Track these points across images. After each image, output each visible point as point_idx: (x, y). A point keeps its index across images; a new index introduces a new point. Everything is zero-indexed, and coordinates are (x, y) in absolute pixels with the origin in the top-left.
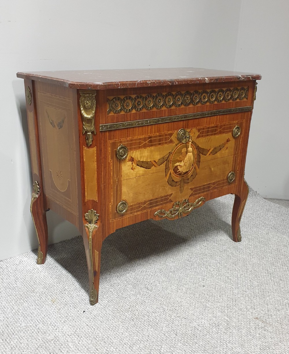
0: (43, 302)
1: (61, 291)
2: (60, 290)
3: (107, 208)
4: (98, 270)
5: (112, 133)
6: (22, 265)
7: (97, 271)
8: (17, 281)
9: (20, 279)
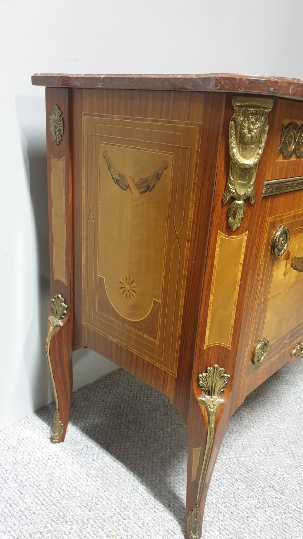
1: (118, 510)
5: (276, 201)
6: (24, 448)
8: (23, 492)
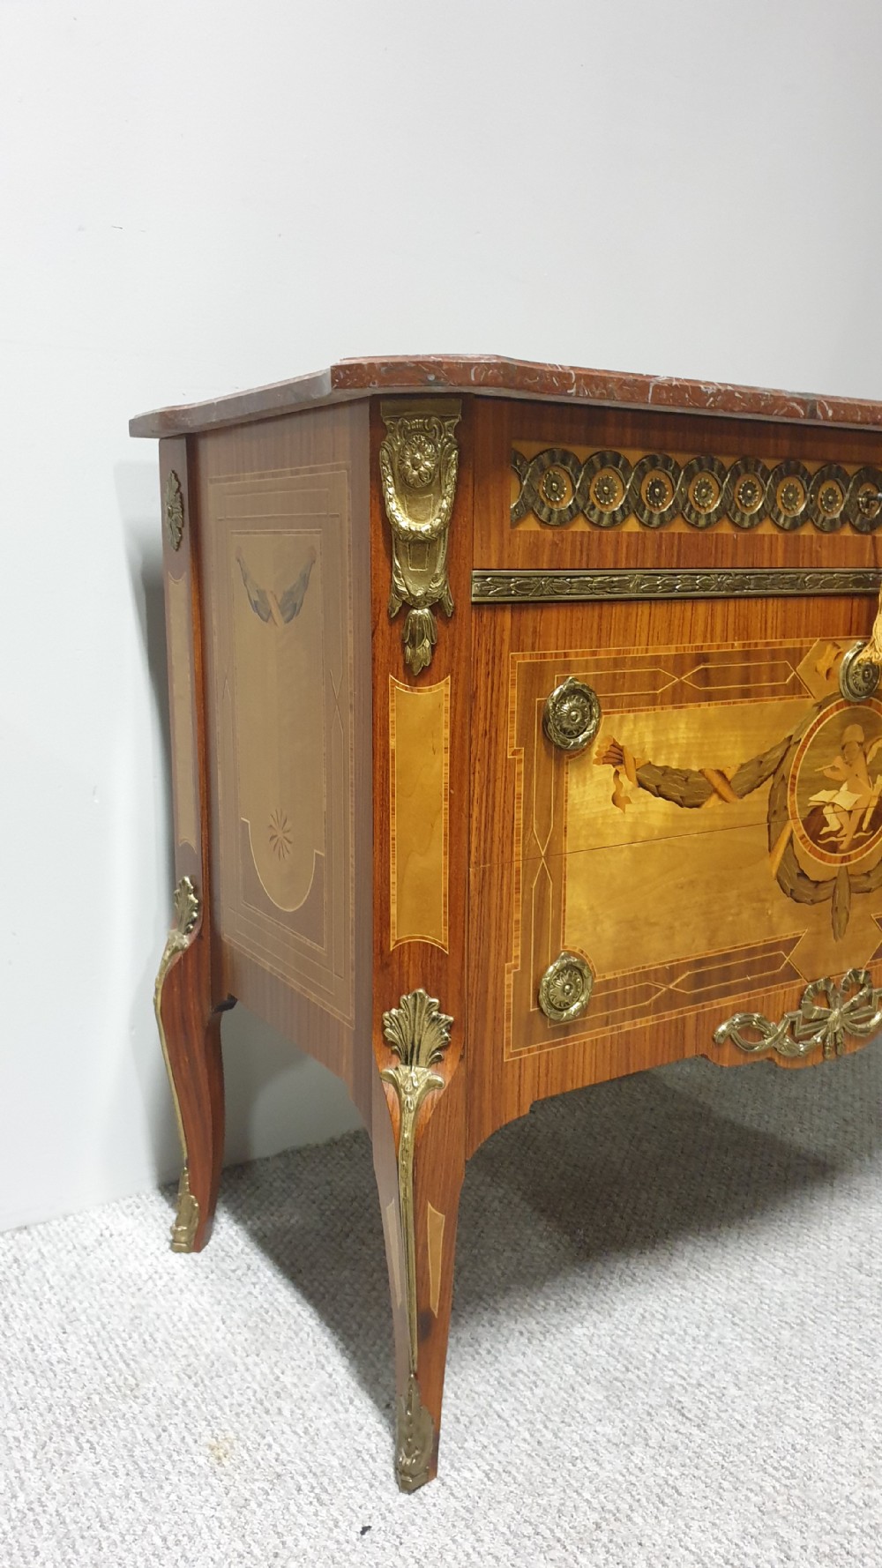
0: (170, 1457)
1: (260, 1395)
2: (255, 1392)
3: (491, 988)
4: (441, 1309)
5: (529, 617)
6: (107, 1251)
7: (436, 1313)
8: (68, 1328)
9: (83, 1318)
